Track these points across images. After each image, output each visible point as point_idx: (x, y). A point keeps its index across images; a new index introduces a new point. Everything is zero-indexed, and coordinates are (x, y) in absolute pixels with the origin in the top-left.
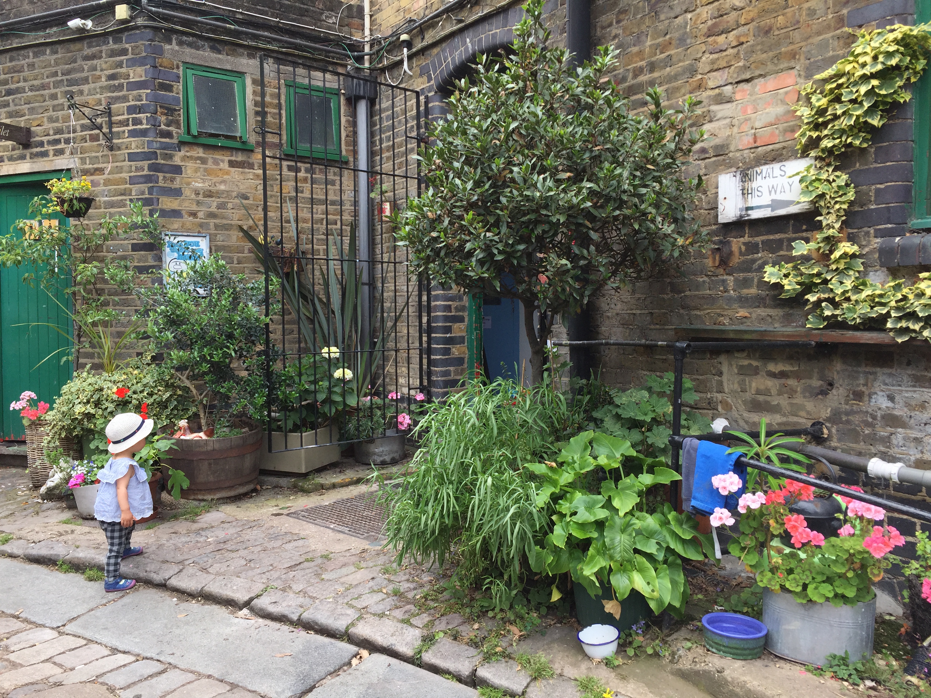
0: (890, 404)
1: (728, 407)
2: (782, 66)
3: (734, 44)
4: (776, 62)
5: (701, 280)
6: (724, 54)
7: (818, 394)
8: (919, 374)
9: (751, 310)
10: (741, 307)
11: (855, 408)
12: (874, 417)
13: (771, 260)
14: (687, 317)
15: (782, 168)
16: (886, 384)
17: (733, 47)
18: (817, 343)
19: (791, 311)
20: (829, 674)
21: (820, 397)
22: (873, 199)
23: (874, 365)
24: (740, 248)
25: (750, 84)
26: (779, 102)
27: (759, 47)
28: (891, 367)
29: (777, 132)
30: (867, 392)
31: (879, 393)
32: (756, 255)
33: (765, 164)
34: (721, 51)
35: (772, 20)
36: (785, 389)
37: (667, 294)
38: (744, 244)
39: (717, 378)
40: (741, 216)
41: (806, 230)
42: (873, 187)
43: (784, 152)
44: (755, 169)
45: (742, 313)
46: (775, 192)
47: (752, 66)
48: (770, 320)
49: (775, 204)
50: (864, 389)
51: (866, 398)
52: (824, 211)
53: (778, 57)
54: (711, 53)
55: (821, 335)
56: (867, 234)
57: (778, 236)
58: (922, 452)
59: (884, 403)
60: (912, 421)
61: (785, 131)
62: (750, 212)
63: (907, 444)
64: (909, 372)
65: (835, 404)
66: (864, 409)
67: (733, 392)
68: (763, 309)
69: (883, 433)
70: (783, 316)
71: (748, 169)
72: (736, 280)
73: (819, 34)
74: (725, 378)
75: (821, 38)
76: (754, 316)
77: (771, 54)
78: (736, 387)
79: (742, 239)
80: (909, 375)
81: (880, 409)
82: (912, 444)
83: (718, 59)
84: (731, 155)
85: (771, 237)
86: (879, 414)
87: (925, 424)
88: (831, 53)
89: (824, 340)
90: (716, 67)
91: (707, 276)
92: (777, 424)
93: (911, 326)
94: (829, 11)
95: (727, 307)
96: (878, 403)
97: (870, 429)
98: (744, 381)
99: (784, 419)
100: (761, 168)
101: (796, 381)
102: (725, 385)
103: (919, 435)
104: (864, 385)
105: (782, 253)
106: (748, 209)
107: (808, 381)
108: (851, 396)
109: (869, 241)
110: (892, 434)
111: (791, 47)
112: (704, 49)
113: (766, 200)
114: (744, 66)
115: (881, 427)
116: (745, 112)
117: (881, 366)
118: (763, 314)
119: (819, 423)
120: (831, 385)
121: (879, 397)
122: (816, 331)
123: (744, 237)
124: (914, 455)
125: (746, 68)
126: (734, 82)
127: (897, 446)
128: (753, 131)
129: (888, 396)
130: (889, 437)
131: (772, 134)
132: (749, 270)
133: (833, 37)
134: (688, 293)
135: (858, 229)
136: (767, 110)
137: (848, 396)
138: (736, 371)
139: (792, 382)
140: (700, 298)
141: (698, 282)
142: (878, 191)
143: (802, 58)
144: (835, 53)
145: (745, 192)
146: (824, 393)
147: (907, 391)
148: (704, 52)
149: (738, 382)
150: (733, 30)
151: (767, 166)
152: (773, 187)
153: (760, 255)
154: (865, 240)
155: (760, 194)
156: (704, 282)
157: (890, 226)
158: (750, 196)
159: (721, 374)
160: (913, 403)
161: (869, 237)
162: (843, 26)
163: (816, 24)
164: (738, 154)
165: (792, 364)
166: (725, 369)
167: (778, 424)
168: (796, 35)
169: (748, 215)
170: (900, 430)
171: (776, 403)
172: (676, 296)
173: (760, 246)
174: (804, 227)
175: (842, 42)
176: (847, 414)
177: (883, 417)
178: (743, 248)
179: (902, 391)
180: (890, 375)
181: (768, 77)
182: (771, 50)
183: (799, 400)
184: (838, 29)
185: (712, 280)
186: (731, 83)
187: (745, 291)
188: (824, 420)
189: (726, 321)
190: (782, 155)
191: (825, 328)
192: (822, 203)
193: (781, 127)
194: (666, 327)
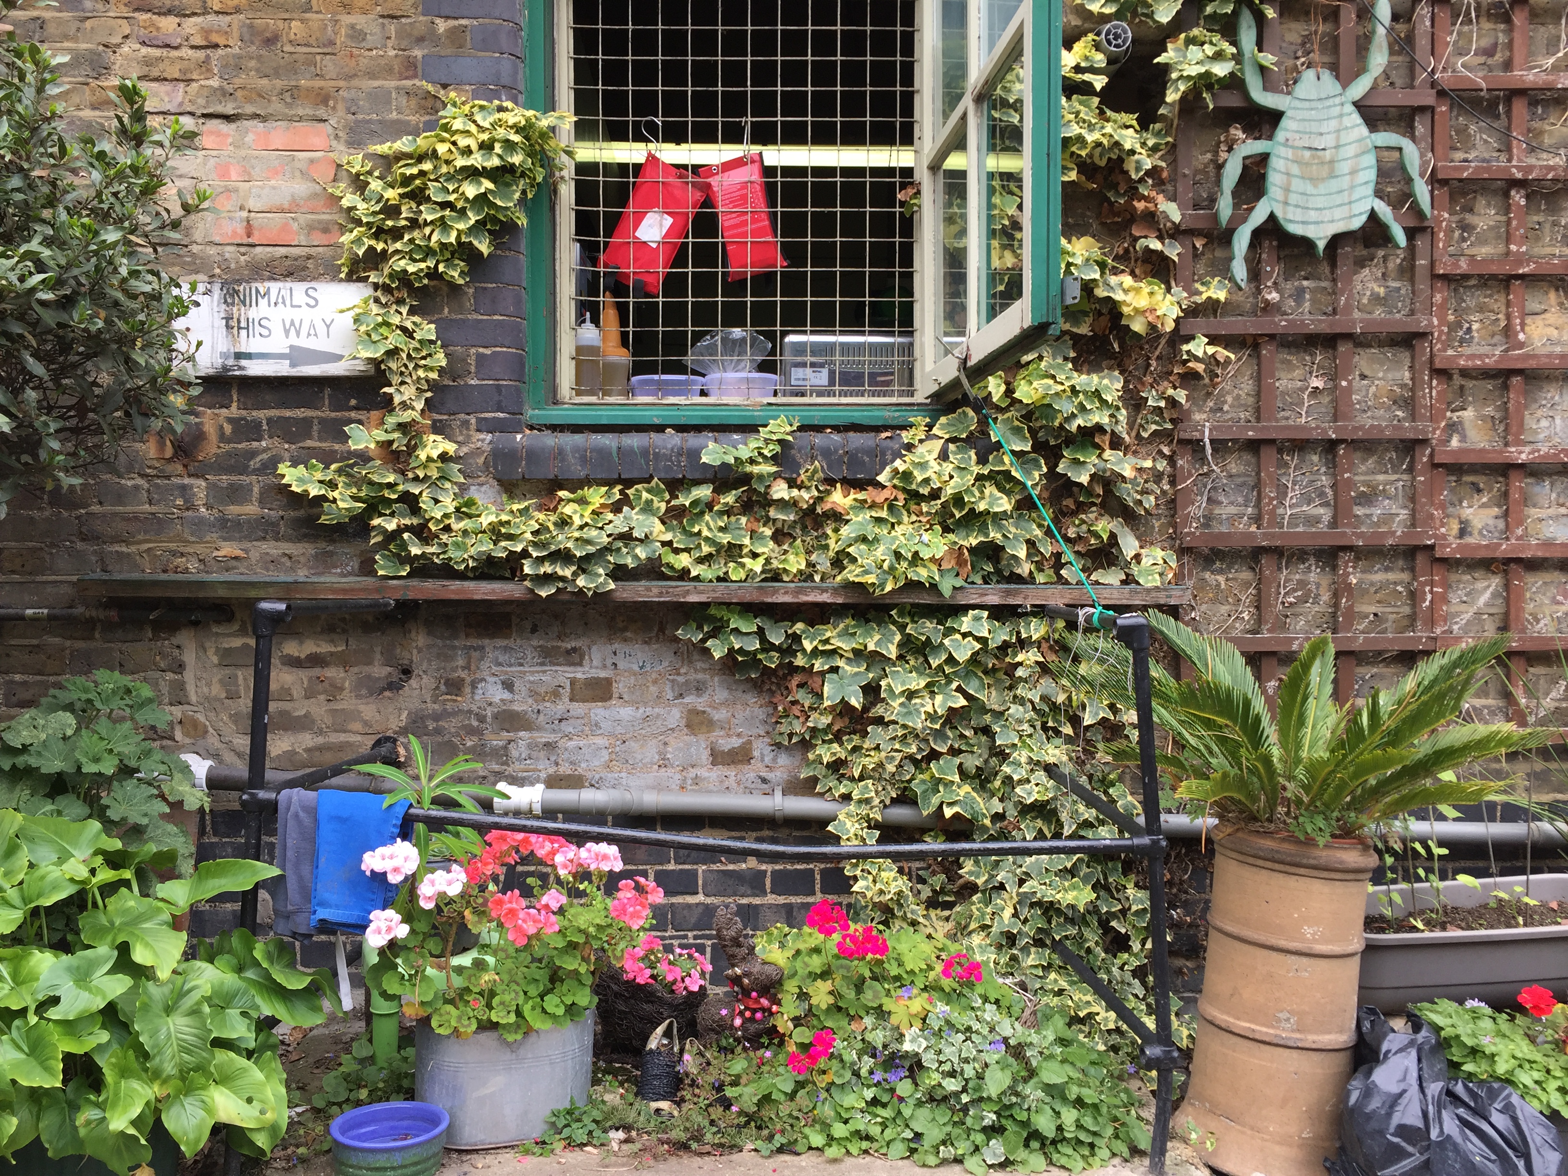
0: (507, 695)
1: (196, 730)
2: (300, 112)
3: (198, 41)
4: (289, 100)
5: (130, 483)
6: (175, 53)
7: (384, 689)
8: (549, 645)
9: (248, 545)
10: (225, 539)
11: (449, 706)
12: (482, 719)
13: (287, 455)
14: (94, 559)
15: (311, 292)
16: (500, 664)
17: (193, 47)
18: (397, 601)
19: (331, 548)
20: (559, 1146)
21: (387, 694)
22: (473, 369)
23: (480, 636)
24: (222, 427)
25: (233, 126)
26: (298, 174)
27: (253, 63)
28: (507, 637)
29: (295, 226)
30: (468, 680)
31: (488, 678)
32: (255, 444)
33: (272, 279)
34: (167, 46)
35: (280, 23)
36: (320, 687)
37: (40, 509)
38: (230, 420)
39: (169, 676)
40: (225, 368)
41: (356, 408)
42: (473, 351)
43: (310, 264)
44: (254, 285)
45: (228, 549)
46: (298, 334)
47: (239, 94)
48: (289, 564)
49: (296, 355)
50: (463, 674)
51: (468, 690)
52: (396, 379)
53: (294, 92)
54: (143, 43)
55: (406, 587)
56: (466, 424)
57: (300, 413)
58: (557, 764)
59: (496, 694)
60: (541, 717)
61: (311, 228)
62: (244, 363)
63: (534, 754)
64: (535, 643)
65: (415, 704)
66: (465, 707)
67: (209, 702)
68: (273, 543)
69: (496, 741)
70: (316, 556)
71: (239, 282)
72: (212, 487)
73: (372, 75)
74: (189, 676)
75: (376, 83)
76: (254, 555)
77: (279, 83)
78: (217, 690)
79: (224, 411)
80: (535, 648)
81: (490, 704)
82: (542, 754)
83: (161, 59)
84: (195, 248)
85: (288, 413)
86: (489, 712)
87: (560, 721)
88: (394, 115)
89: (411, 595)
90: (155, 73)
91: (142, 475)
92: (305, 750)
93: (560, 573)
94: (390, 43)
95: (193, 539)
96: (488, 695)
97: (475, 738)
98: (233, 678)
99: (320, 740)
100: (267, 284)
101: (341, 670)
102: (191, 688)
103: (551, 738)
104: (463, 668)
105: (309, 443)
106: (239, 356)
107: (366, 669)
108: (443, 688)
109: (469, 437)
110: (509, 742)
111: (318, 83)
112: (127, 32)
113: (278, 343)
114: (221, 88)
115: (493, 732)
116: (224, 174)
117: (492, 636)
118: (274, 552)
119: (387, 739)
120: (407, 672)
121: (489, 686)
122: (395, 582)
123: (228, 407)
124: (546, 768)
125: (225, 94)
126: (199, 112)
127: (519, 759)
128: (245, 214)
129: (503, 683)
130: (505, 748)
131: (285, 227)
132: (243, 470)
133: (397, 88)
134: (95, 508)
135: (450, 414)
136: (273, 182)
137: (437, 688)
138: (215, 659)
139: (332, 673)
140: (129, 519)
141: (123, 487)
142: (480, 357)
143: (340, 106)
144: (400, 116)
145: (234, 323)
146: (394, 686)
147: (532, 673)
148: (126, 37)
149: (221, 681)
150: (194, 14)
151: (279, 284)
152: (292, 323)
153: (264, 444)
154: (461, 433)
155: (265, 332)
156: (136, 487)
157: (502, 415)
158: (243, 333)
159: (180, 667)
160: (542, 690)
161: (468, 429)
162: (415, 76)
163: (365, 60)
164: (212, 251)
165: (332, 641)
166: (189, 657)
167: (308, 750)
168: (329, 65)
169: (241, 368)
170: (522, 734)
171: (302, 712)
172: (65, 514)
173: (265, 427)
174: (353, 402)
175: (413, 103)
176: (436, 717)
177: (496, 717)
178: (228, 429)
179: (525, 673)
180: (506, 649)
181: (271, 124)
182: (277, 75)
183: (347, 702)
184: (406, 78)
185: (157, 486)
186: (192, 114)
187: (233, 510)
188: (395, 733)
189: (193, 566)
190: (305, 268)
191: (409, 575)
192: (393, 365)
193: (303, 219)
194: (39, 578)
